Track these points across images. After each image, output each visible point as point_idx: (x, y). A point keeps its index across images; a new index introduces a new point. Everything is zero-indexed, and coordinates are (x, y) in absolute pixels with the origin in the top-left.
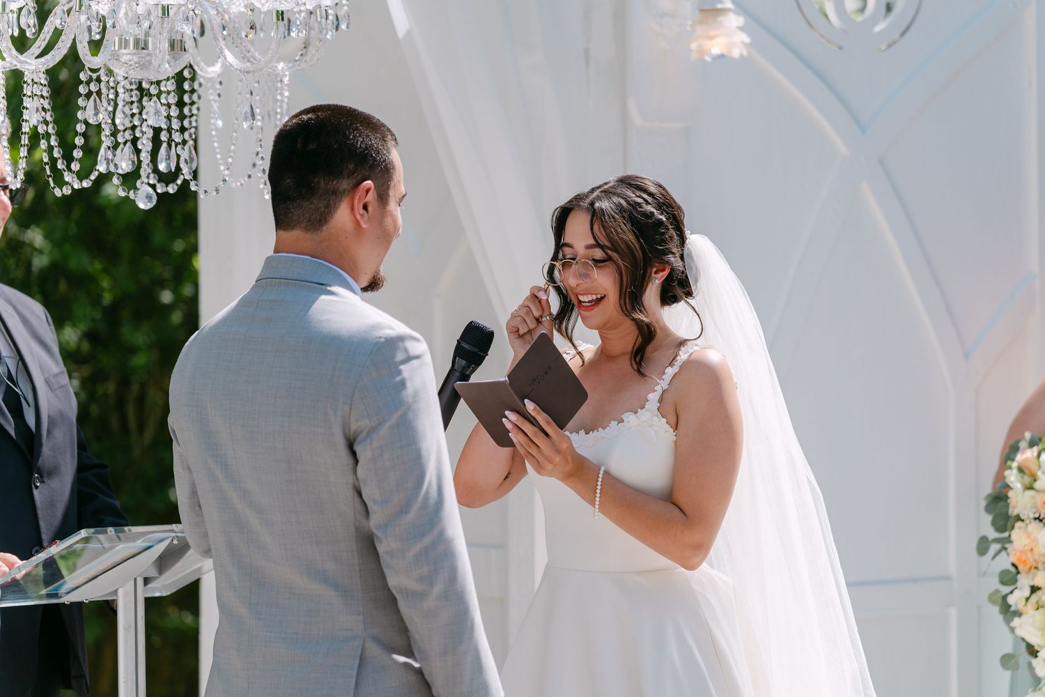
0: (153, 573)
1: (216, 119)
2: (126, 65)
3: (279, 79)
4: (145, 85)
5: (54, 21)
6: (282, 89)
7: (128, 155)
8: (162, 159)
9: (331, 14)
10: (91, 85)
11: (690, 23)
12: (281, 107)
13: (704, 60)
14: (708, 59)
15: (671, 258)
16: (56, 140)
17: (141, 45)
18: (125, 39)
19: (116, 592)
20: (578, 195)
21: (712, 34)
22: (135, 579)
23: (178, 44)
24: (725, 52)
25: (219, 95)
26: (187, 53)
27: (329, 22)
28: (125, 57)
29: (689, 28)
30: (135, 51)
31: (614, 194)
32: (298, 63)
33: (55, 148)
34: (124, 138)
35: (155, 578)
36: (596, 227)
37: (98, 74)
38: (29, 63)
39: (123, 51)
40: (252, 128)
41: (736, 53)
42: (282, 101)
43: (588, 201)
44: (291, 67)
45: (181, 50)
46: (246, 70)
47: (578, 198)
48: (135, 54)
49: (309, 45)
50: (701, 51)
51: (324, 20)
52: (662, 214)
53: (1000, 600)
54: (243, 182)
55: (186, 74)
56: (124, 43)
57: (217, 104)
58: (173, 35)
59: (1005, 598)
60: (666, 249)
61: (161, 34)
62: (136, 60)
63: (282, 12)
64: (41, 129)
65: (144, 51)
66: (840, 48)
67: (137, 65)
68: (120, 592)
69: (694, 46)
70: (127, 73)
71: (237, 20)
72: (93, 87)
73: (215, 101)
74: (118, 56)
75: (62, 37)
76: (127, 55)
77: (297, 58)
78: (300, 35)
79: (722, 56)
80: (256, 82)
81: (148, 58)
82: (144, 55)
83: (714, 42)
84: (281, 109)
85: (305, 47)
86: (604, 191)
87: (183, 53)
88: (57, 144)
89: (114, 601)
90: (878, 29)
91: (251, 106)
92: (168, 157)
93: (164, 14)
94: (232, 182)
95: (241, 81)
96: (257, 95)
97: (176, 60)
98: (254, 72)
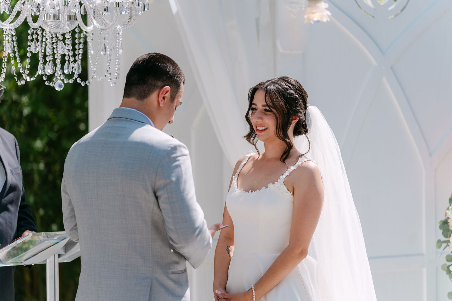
0: (62, 252)
1: (91, 50)
2: (50, 27)
3: (117, 33)
4: (58, 35)
5: (17, 8)
6: (119, 37)
7: (51, 66)
8: (66, 68)
9: (140, 4)
10: (33, 36)
11: (304, 6)
12: (118, 45)
13: (311, 23)
14: (312, 22)
15: (299, 114)
16: (19, 60)
17: (56, 18)
18: (49, 15)
19: (46, 261)
20: (261, 83)
21: (314, 11)
22: (54, 255)
23: (73, 17)
24: (319, 19)
25: (92, 40)
26: (77, 21)
27: (140, 7)
28: (49, 23)
29: (303, 9)
30: (54, 20)
31: (277, 83)
32: (126, 25)
33: (19, 64)
34: (49, 59)
35: (63, 255)
36: (267, 98)
37: (36, 31)
38: (6, 26)
39: (48, 20)
40: (105, 55)
41: (325, 20)
42: (119, 43)
43: (265, 86)
44: (123, 28)
45: (74, 20)
46: (103, 29)
47: (261, 84)
48: (53, 22)
49: (132, 17)
50: (309, 19)
51: (137, 7)
52: (297, 94)
53: (446, 268)
54: (103, 78)
55: (77, 30)
56: (49, 17)
57: (91, 43)
58: (70, 13)
59: (448, 267)
60: (298, 110)
61: (64, 13)
62: (54, 24)
63: (118, 3)
64: (12, 55)
65: (57, 20)
66: (373, 17)
67: (54, 27)
68: (48, 261)
69: (306, 17)
70: (50, 30)
71: (99, 7)
72: (34, 37)
73: (90, 42)
74: (46, 22)
75: (21, 14)
76: (50, 22)
77: (126, 23)
78: (126, 13)
79: (318, 21)
80: (107, 34)
81: (59, 23)
82: (58, 22)
83: (315, 15)
84: (119, 46)
85: (130, 18)
86: (272, 82)
87: (75, 21)
88: (20, 62)
89: (45, 265)
90: (390, 8)
91: (105, 45)
92: (68, 67)
93: (65, 4)
94: (98, 78)
95: (100, 34)
96: (108, 40)
97: (72, 24)
98: (106, 29)
